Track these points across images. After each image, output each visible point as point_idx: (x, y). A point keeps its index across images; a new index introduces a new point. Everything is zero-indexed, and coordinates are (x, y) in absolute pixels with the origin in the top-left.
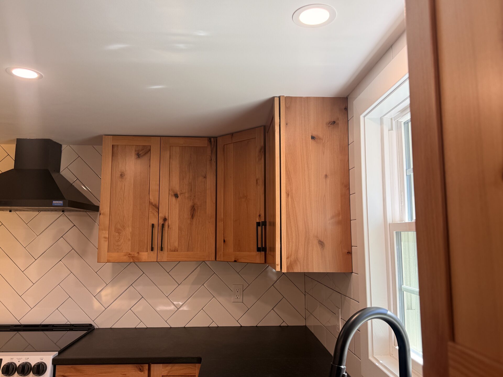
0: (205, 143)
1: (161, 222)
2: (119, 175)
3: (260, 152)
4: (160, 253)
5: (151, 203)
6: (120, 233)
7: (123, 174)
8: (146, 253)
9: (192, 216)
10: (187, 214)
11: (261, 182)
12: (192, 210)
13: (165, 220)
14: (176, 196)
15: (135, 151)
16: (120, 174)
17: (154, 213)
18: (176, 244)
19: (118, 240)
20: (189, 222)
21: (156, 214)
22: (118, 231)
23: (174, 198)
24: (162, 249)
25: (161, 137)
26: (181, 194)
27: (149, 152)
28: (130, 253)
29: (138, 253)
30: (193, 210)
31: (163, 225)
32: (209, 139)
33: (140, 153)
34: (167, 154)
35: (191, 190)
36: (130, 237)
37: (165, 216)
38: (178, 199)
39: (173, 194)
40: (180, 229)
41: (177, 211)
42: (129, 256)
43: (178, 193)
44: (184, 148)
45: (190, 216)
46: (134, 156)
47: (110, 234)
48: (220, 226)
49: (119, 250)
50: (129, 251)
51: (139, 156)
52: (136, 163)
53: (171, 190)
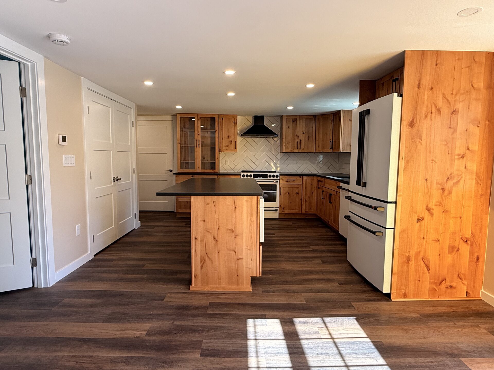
0: (312, 117)
1: (300, 141)
3: (332, 121)
5: (297, 135)
6: (288, 144)
8: (296, 150)
9: (308, 140)
10: (307, 139)
11: (332, 130)
13: (301, 140)
14: (304, 133)
17: (298, 138)
18: (304, 147)
24: (300, 149)
25: (300, 116)
26: (305, 133)
27: (296, 120)
29: (294, 150)
30: (309, 137)
31: (300, 142)
32: (314, 116)
34: (301, 121)
35: (308, 132)
36: (291, 145)
40: (305, 143)
41: (304, 138)
44: (306, 119)
45: (308, 139)
46: (292, 121)
47: (285, 144)
48: (317, 142)
49: (288, 149)
50: (291, 149)
51: (293, 121)
52: (292, 123)
53: (303, 132)
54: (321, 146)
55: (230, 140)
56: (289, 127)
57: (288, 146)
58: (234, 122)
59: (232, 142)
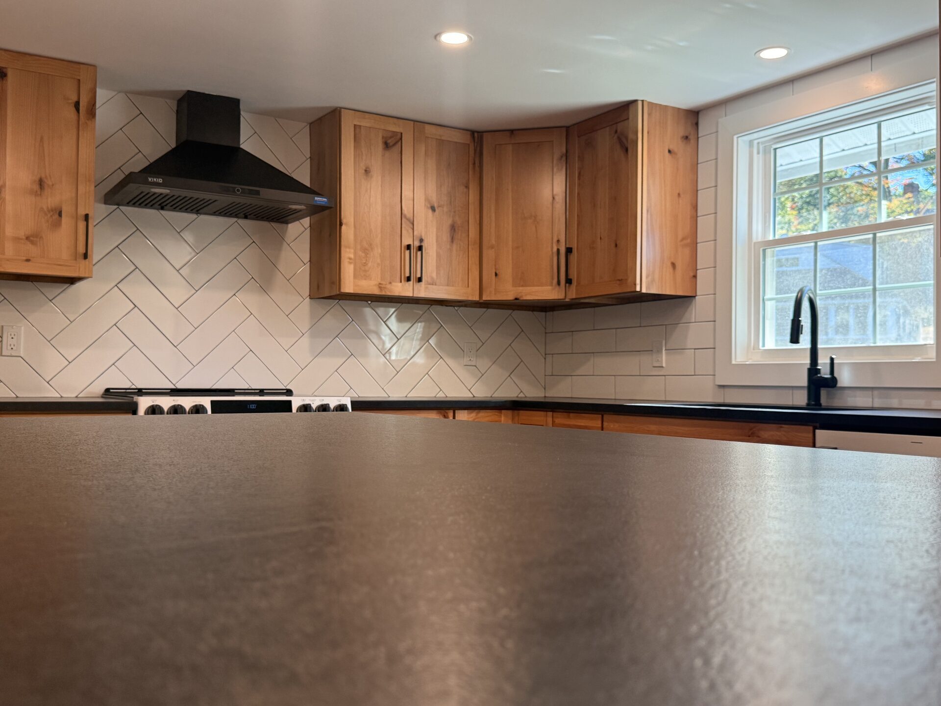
0: (465, 139)
1: (417, 243)
2: (364, 171)
4: (417, 285)
5: (404, 216)
6: (368, 254)
7: (368, 169)
8: (400, 284)
9: (452, 239)
10: (446, 237)
12: (451, 230)
13: (421, 240)
14: (433, 209)
15: (383, 137)
16: (364, 168)
17: (408, 231)
18: (434, 275)
19: (365, 263)
20: (448, 247)
21: (411, 231)
22: (365, 250)
23: (430, 211)
24: (420, 280)
25: (415, 123)
26: (439, 206)
27: (400, 143)
28: (382, 282)
29: (390, 283)
30: (453, 230)
31: (419, 248)
32: (473, 133)
33: (389, 141)
34: (423, 149)
35: (451, 202)
36: (379, 261)
37: (421, 236)
38: (435, 213)
39: (429, 206)
40: (438, 256)
41: (435, 230)
42: (380, 286)
43: (436, 205)
44: (441, 143)
45: (449, 239)
46: (381, 146)
47: (355, 253)
48: (489, 254)
49: (367, 277)
50: (379, 281)
51: (387, 146)
52: (383, 155)
53: (427, 199)
54: (507, 272)
55: (51, 200)
56: (367, 171)
57: (365, 264)
58: (77, 105)
59: (60, 214)
